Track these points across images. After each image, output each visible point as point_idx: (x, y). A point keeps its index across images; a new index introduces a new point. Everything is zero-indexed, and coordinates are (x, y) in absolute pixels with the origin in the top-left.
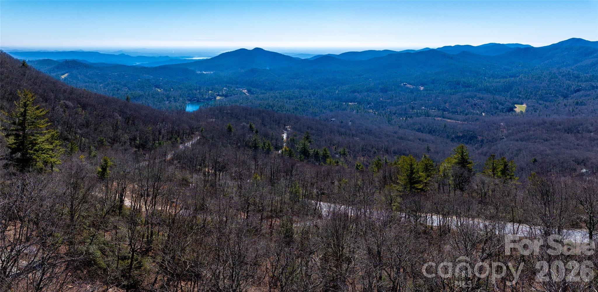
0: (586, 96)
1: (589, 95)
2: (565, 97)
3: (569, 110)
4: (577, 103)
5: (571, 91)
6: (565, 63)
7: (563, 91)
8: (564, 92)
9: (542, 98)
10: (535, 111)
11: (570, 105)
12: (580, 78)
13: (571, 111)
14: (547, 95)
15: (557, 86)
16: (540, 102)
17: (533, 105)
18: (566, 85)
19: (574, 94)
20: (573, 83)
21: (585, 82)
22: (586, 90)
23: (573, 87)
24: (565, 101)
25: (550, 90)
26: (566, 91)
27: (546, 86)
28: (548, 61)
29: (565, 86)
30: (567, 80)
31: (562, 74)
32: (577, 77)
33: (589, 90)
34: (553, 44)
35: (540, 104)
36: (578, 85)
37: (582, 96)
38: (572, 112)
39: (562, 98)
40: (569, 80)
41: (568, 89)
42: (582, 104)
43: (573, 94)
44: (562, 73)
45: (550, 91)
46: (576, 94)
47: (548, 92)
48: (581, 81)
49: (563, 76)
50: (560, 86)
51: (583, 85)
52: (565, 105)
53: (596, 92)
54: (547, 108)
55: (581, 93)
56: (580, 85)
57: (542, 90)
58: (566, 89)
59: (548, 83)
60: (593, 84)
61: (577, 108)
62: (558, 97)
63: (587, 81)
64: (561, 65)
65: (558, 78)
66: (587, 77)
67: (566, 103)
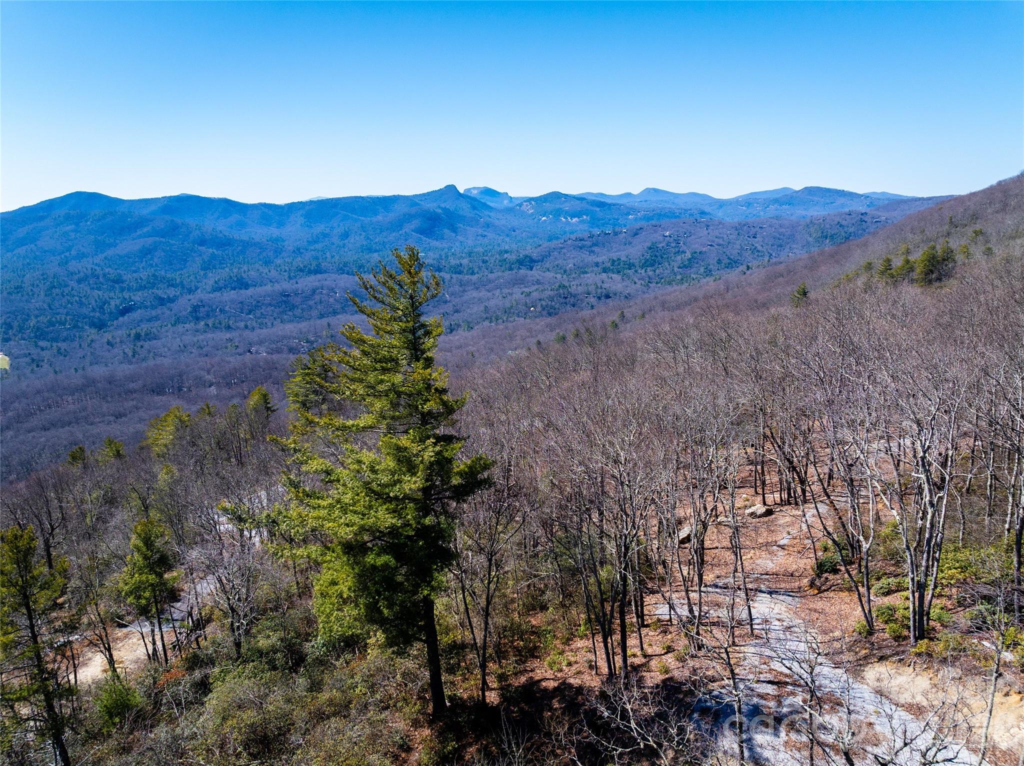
0: (149, 320)
1: (157, 318)
2: (100, 326)
3: (124, 353)
4: (138, 337)
5: (111, 313)
6: (73, 253)
7: (92, 314)
8: (94, 317)
9: (40, 334)
10: (38, 366)
11: (121, 342)
12: (122, 282)
13: (130, 354)
14: (55, 326)
15: (72, 304)
16: (42, 344)
17: (27, 352)
18: (96, 301)
19: (121, 319)
20: (112, 294)
21: (138, 290)
22: (146, 307)
23: (113, 303)
24: (108, 336)
25: (58, 314)
26: (98, 314)
27: (46, 306)
28: (24, 248)
29: (93, 302)
30: (93, 289)
31: (76, 277)
32: (118, 281)
33: (154, 307)
34: (24, 207)
35: (42, 349)
36: (125, 299)
37: (141, 321)
38: (134, 356)
39: (94, 331)
40: (99, 289)
41: (102, 308)
42: (150, 337)
43: (117, 319)
44: (76, 274)
45: (58, 317)
46: (126, 317)
47: (54, 319)
48: (129, 289)
49: (79, 281)
50: (81, 304)
51: (138, 297)
52: (109, 343)
53: (171, 310)
54: (65, 356)
55: (136, 315)
56: (130, 297)
57: (37, 317)
58: (98, 310)
59: (48, 300)
60: (160, 293)
61: (142, 347)
62: (83, 328)
63: (142, 288)
64: (63, 256)
65: (68, 286)
66: (141, 279)
67: (110, 338)
